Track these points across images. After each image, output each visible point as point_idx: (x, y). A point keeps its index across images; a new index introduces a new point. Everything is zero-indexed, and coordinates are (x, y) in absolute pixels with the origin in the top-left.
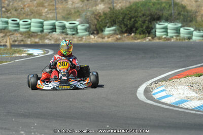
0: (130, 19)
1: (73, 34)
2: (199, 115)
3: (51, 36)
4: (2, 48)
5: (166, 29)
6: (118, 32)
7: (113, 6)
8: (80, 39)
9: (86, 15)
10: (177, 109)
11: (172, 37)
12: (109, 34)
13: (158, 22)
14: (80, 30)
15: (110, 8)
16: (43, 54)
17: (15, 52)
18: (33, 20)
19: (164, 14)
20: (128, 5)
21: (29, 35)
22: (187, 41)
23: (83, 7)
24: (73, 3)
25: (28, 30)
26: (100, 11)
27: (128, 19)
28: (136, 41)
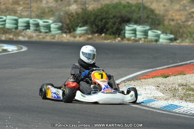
0: (101, 20)
1: (46, 32)
2: (166, 114)
3: (25, 33)
5: (135, 31)
6: (89, 32)
7: (85, 7)
8: (52, 37)
9: (59, 14)
10: (145, 108)
11: (140, 39)
12: (81, 33)
13: (128, 24)
14: (53, 28)
15: (82, 9)
16: (17, 50)
18: (8, 17)
19: (134, 17)
20: (99, 7)
21: (4, 31)
22: (154, 43)
23: (56, 6)
24: (47, 2)
26: (73, 11)
27: (99, 20)
28: (106, 42)
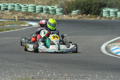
0: (87, 6)
1: (53, 14)
3: (40, 15)
4: (13, 21)
5: (109, 12)
6: (80, 13)
8: (57, 17)
9: (61, 2)
11: (113, 17)
12: (75, 14)
13: (104, 8)
14: (57, 11)
16: (38, 25)
17: (21, 23)
19: (108, 3)
21: (27, 13)
25: (26, 11)
26: (69, 0)
